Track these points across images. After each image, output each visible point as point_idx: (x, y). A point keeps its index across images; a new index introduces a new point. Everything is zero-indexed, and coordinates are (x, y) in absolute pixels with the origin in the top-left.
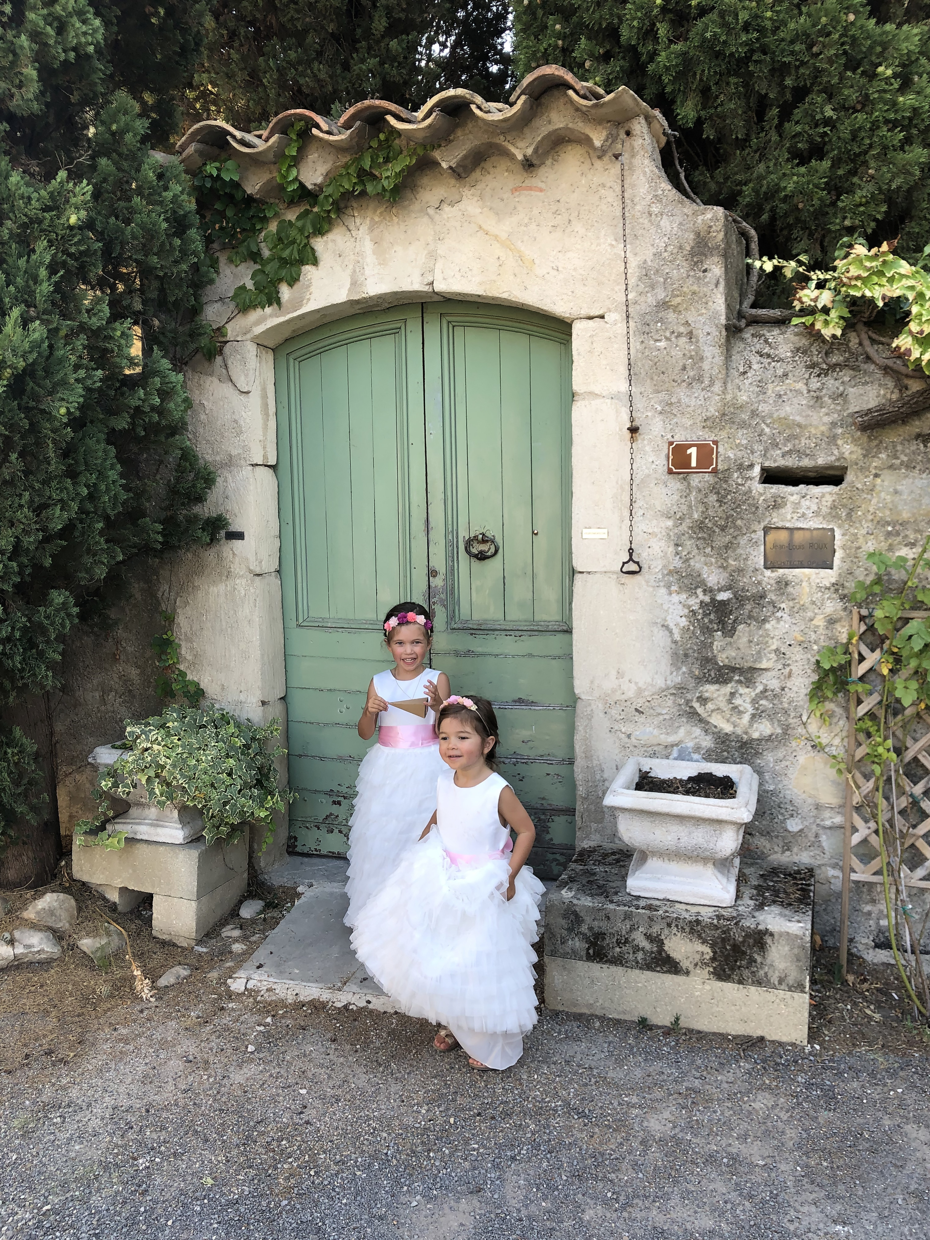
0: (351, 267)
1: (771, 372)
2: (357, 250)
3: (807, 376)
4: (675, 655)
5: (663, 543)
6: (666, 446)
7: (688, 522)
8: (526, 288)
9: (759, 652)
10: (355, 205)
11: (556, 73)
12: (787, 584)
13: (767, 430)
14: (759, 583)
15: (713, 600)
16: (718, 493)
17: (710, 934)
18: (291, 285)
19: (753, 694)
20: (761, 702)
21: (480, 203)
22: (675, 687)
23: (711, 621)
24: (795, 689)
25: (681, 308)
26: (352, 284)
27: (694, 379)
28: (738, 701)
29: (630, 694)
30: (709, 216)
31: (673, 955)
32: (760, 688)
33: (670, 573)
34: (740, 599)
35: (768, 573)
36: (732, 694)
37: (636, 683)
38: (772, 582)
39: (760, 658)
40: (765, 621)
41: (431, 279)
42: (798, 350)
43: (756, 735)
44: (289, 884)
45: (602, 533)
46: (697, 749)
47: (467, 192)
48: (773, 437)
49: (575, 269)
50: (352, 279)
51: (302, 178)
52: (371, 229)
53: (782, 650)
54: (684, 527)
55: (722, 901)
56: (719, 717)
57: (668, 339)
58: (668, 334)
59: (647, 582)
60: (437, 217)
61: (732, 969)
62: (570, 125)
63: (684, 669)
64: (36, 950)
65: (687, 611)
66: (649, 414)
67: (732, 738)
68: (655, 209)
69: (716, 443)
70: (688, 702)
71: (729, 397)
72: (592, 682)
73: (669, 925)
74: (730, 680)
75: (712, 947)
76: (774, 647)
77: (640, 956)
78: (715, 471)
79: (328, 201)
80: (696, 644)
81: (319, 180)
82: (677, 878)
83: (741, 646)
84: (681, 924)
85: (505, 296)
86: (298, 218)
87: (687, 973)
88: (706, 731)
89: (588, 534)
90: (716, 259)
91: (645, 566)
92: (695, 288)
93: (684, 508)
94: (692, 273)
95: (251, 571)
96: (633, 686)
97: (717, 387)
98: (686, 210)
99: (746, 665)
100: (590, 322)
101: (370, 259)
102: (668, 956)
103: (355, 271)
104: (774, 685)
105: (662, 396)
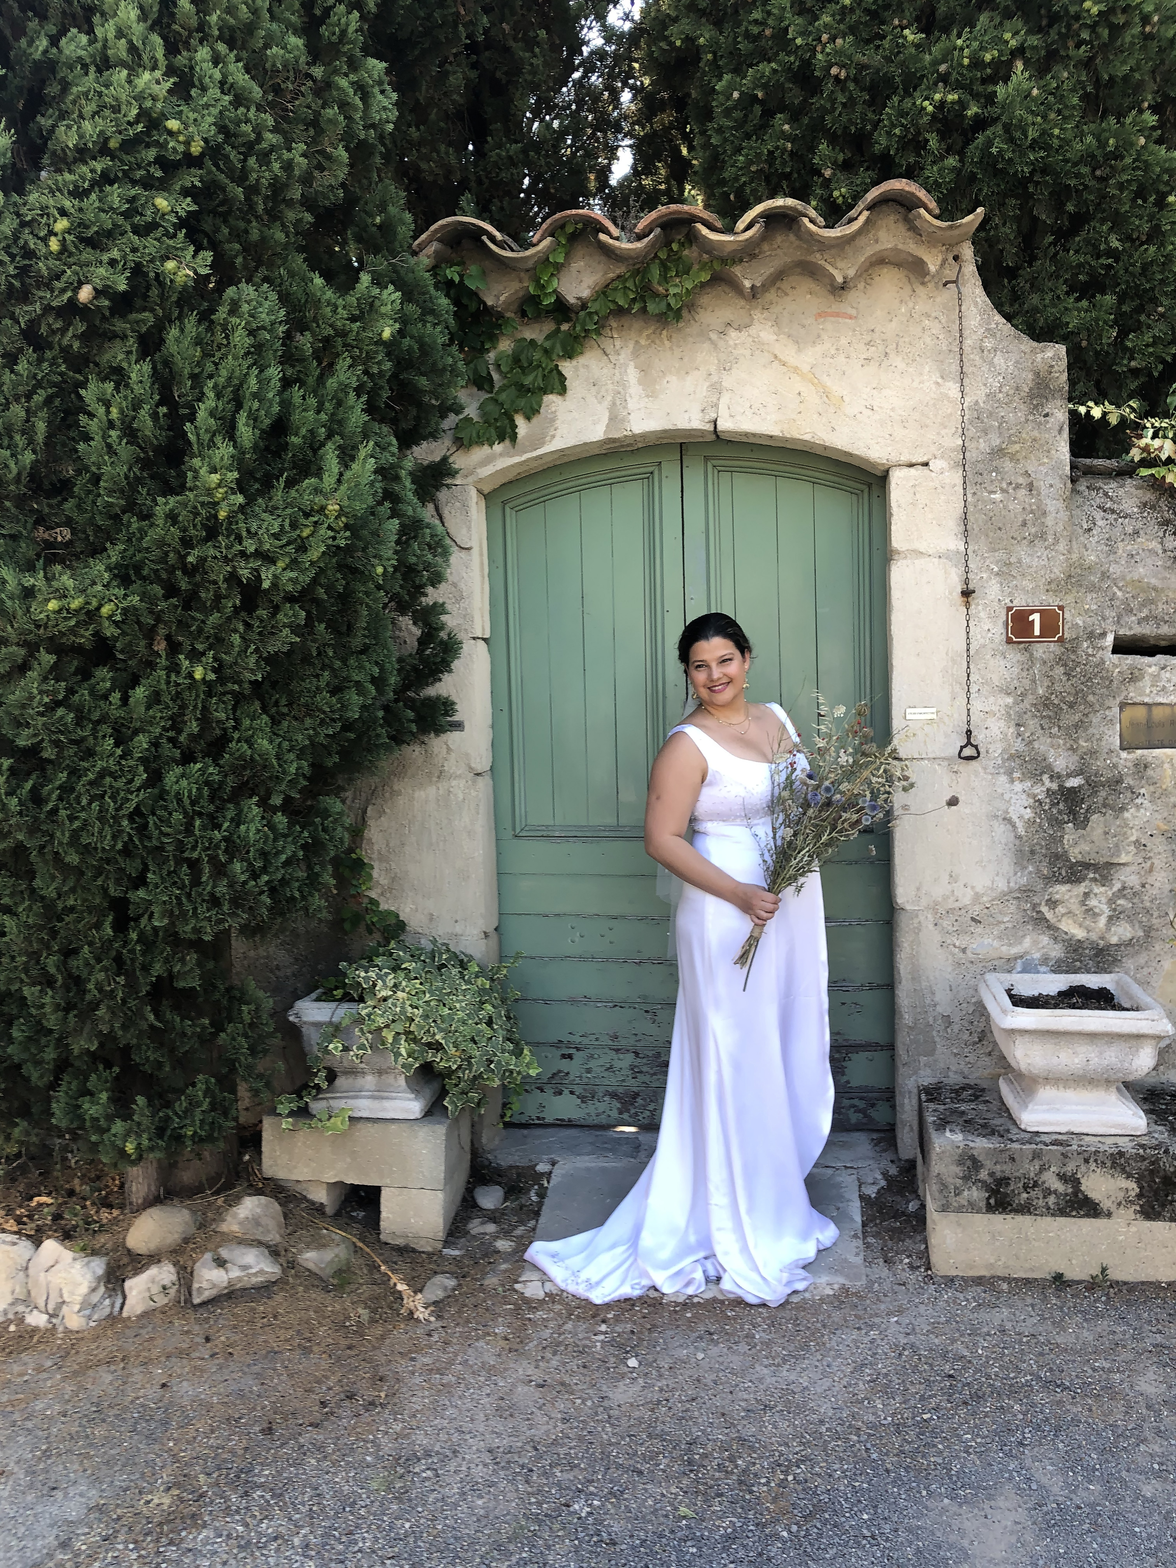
0: (609, 398)
1: (1120, 528)
2: (617, 378)
3: (1161, 534)
4: (1019, 852)
5: (1002, 723)
6: (1004, 612)
7: (1030, 699)
8: (833, 429)
9: (1117, 845)
10: (614, 325)
11: (907, 189)
12: (1146, 767)
13: (1119, 594)
14: (1115, 766)
15: (1061, 787)
16: (1065, 665)
17: (1135, 1167)
18: (528, 418)
19: (1110, 893)
20: (1119, 902)
21: (776, 329)
22: (1020, 890)
23: (1060, 812)
24: (1157, 884)
25: (1018, 456)
26: (610, 419)
27: (1036, 536)
28: (1093, 902)
29: (966, 900)
30: (1050, 354)
31: (1092, 1195)
32: (1117, 886)
33: (1012, 757)
34: (1093, 785)
35: (1124, 755)
36: (1086, 895)
37: (973, 888)
38: (1129, 764)
39: (1119, 851)
40: (1123, 809)
41: (714, 415)
42: (1145, 505)
43: (1114, 940)
44: (523, 1163)
45: (929, 714)
46: (1045, 960)
47: (757, 315)
48: (1126, 602)
49: (893, 409)
50: (611, 412)
51: (563, 290)
52: (636, 355)
53: (1143, 841)
54: (1026, 704)
55: (1136, 1129)
56: (1070, 921)
57: (1003, 491)
58: (1004, 485)
59: (985, 769)
60: (721, 344)
61: (1163, 1206)
62: (900, 246)
63: (1031, 868)
64: (253, 1271)
65: (1031, 801)
66: (985, 575)
67: (1085, 945)
68: (988, 344)
69: (1061, 608)
70: (1034, 906)
71: (1075, 556)
72: (918, 889)
73: (1087, 1161)
74: (1084, 880)
75: (1138, 1181)
76: (1133, 838)
77: (1052, 1200)
78: (1061, 640)
79: (591, 319)
80: (1044, 838)
81: (585, 293)
82: (1080, 1108)
83: (1095, 839)
84: (1101, 1158)
85: (807, 437)
86: (548, 338)
87: (1109, 1215)
88: (1055, 939)
89: (913, 714)
90: (1059, 403)
91: (981, 750)
92: (1036, 433)
93: (1027, 683)
94: (1031, 418)
95: (471, 769)
96: (969, 890)
97: (1062, 547)
98: (1023, 347)
99: (1102, 860)
100: (912, 470)
101: (634, 389)
102: (1086, 1197)
103: (614, 404)
104: (1133, 880)
105: (1000, 555)
